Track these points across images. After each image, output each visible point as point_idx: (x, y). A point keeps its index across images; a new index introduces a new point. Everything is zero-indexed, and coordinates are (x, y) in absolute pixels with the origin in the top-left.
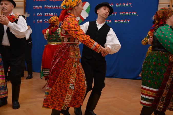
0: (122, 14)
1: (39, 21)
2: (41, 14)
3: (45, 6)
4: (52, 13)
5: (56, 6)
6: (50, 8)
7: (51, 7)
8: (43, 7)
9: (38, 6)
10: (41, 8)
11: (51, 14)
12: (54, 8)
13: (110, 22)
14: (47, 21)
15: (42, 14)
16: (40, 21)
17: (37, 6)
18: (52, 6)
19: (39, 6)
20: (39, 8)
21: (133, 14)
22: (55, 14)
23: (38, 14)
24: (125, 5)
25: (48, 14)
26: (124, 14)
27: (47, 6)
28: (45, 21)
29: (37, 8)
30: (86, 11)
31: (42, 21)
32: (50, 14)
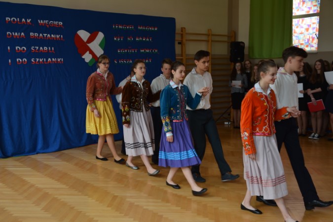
0: (143, 51)
1: (21, 60)
2: (23, 49)
3: (31, 33)
4: (45, 47)
5: (52, 36)
6: (41, 38)
7: (43, 36)
8: (27, 34)
9: (16, 34)
10: (23, 37)
11: (43, 49)
12: (49, 39)
13: (131, 62)
14: (37, 61)
15: (25, 49)
16: (23, 60)
17: (13, 33)
18: (45, 35)
19: (19, 33)
20: (18, 37)
21: (155, 51)
22: (51, 49)
23: (18, 48)
24: (146, 40)
25: (37, 48)
26: (145, 50)
27: (35, 34)
28: (33, 61)
29: (15, 37)
30: (100, 45)
31: (26, 60)
32: (41, 48)
